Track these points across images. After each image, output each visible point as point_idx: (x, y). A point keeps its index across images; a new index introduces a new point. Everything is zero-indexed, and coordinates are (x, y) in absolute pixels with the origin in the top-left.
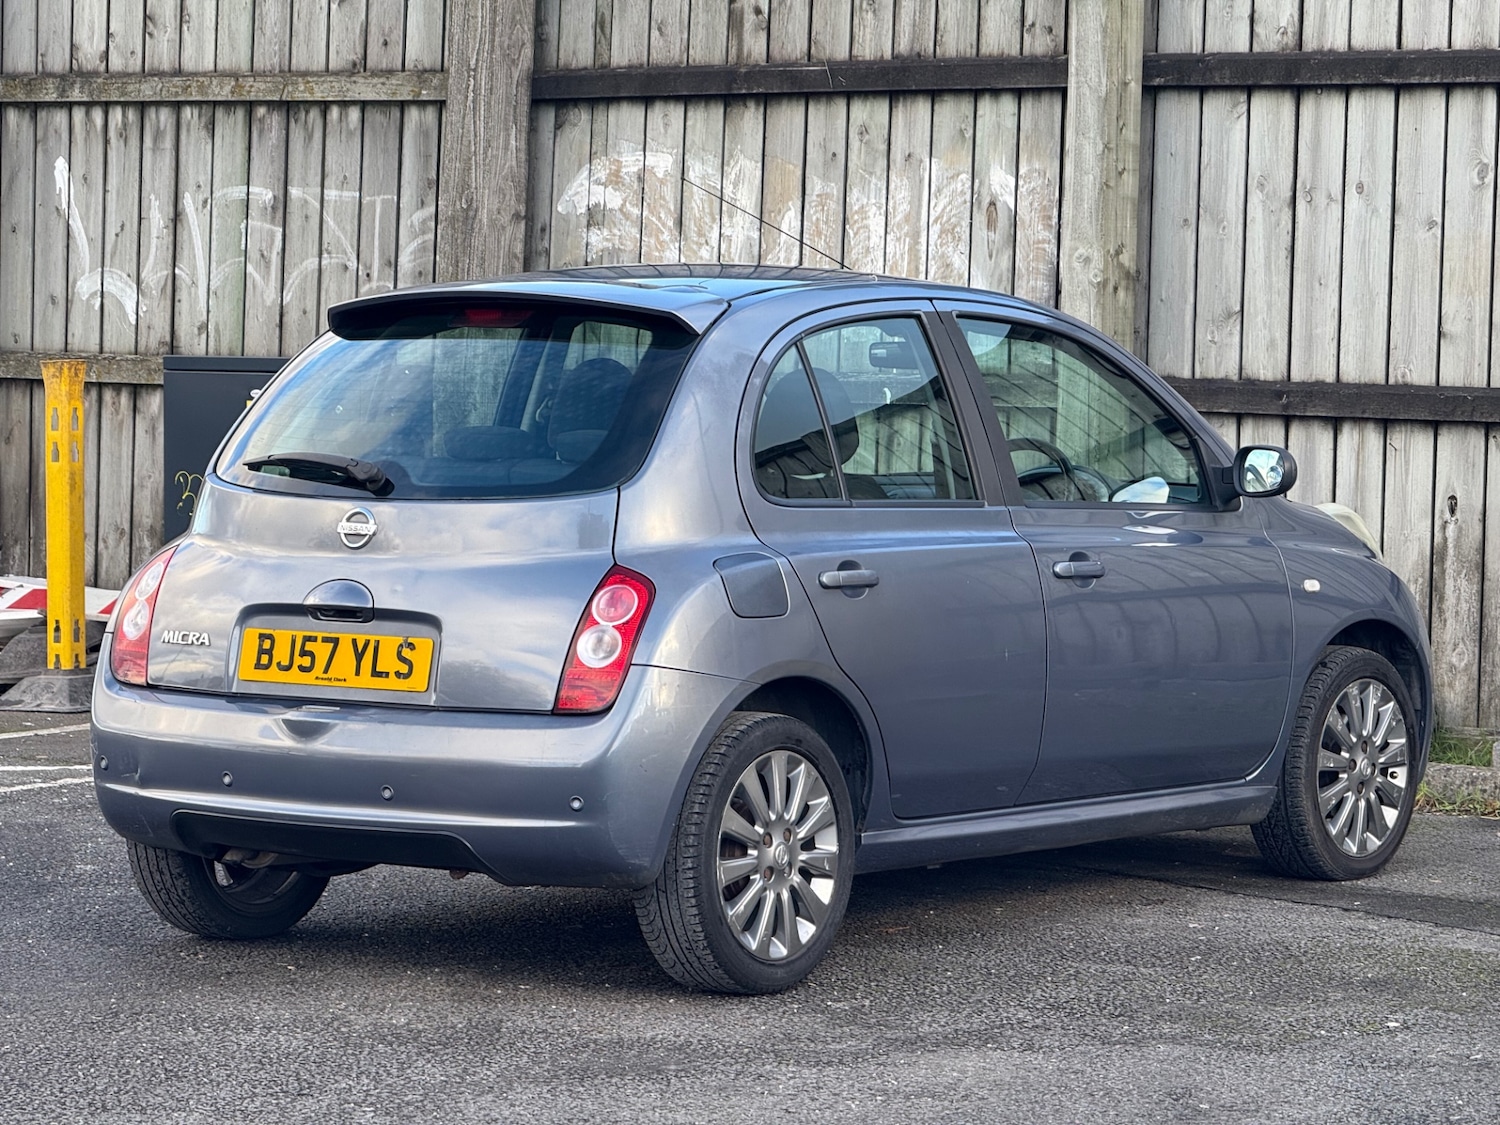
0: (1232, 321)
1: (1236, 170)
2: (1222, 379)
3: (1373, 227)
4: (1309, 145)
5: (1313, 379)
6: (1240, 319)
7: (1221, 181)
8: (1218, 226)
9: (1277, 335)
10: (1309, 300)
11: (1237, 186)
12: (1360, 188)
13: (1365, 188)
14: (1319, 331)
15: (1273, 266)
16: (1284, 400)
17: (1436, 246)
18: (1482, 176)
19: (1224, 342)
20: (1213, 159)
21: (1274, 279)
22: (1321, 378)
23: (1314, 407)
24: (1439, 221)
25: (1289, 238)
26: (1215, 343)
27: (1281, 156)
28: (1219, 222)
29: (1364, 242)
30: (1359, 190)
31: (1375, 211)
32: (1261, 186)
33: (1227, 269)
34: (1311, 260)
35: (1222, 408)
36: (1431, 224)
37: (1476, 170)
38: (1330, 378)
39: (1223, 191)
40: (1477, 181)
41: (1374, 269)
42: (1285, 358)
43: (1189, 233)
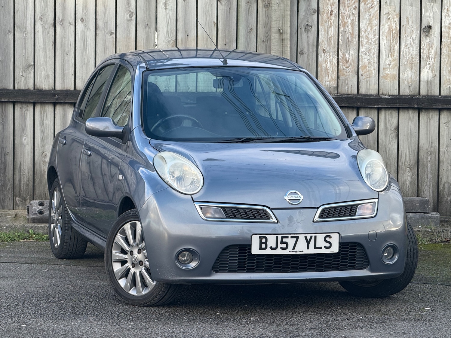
0: (30, 68)
1: (30, 13)
2: (27, 90)
3: (88, 34)
4: (61, 4)
5: (65, 89)
6: (33, 68)
7: (24, 17)
8: (23, 34)
9: (50, 73)
10: (63, 61)
11: (31, 19)
12: (82, 20)
13: (84, 20)
14: (67, 72)
15: (47, 48)
16: (56, 97)
17: (114, 41)
18: (131, 16)
19: (27, 76)
20: (20, 9)
21: (48, 53)
22: (68, 88)
23: (69, 99)
24: (114, 32)
25: (53, 38)
26: (23, 76)
27: (49, 8)
28: (24, 30)
29: (84, 39)
30: (82, 21)
31: (89, 28)
32: (41, 19)
33: (27, 49)
34: (63, 46)
35: (30, 100)
36: (111, 33)
37: (129, 14)
38: (72, 88)
39: (25, 20)
40: (129, 18)
41: (89, 49)
42: (53, 82)
43: (11, 35)
